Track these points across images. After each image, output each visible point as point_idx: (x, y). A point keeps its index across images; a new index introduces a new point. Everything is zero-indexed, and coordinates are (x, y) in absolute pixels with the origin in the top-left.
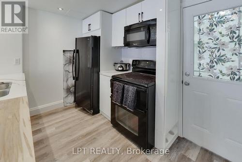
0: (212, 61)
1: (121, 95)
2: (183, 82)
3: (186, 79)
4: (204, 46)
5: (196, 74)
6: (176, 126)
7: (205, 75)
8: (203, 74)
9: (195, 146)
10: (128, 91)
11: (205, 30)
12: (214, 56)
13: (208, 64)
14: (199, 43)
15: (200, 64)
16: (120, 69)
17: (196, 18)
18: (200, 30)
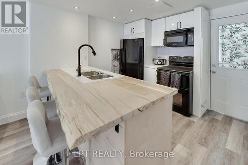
0: (231, 57)
1: (168, 80)
2: (211, 71)
3: (213, 69)
4: (226, 46)
5: (220, 65)
6: (206, 102)
7: (227, 66)
8: (225, 65)
9: (220, 114)
10: (174, 77)
11: (227, 36)
12: (233, 53)
13: (229, 58)
14: (223, 44)
15: (223, 59)
16: (159, 63)
17: (220, 28)
18: (223, 36)
